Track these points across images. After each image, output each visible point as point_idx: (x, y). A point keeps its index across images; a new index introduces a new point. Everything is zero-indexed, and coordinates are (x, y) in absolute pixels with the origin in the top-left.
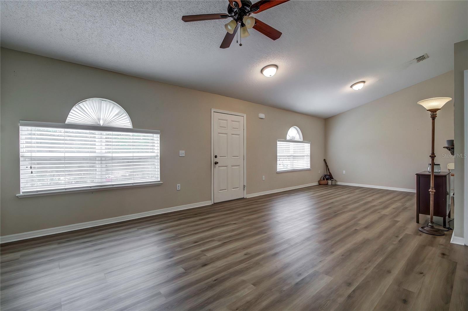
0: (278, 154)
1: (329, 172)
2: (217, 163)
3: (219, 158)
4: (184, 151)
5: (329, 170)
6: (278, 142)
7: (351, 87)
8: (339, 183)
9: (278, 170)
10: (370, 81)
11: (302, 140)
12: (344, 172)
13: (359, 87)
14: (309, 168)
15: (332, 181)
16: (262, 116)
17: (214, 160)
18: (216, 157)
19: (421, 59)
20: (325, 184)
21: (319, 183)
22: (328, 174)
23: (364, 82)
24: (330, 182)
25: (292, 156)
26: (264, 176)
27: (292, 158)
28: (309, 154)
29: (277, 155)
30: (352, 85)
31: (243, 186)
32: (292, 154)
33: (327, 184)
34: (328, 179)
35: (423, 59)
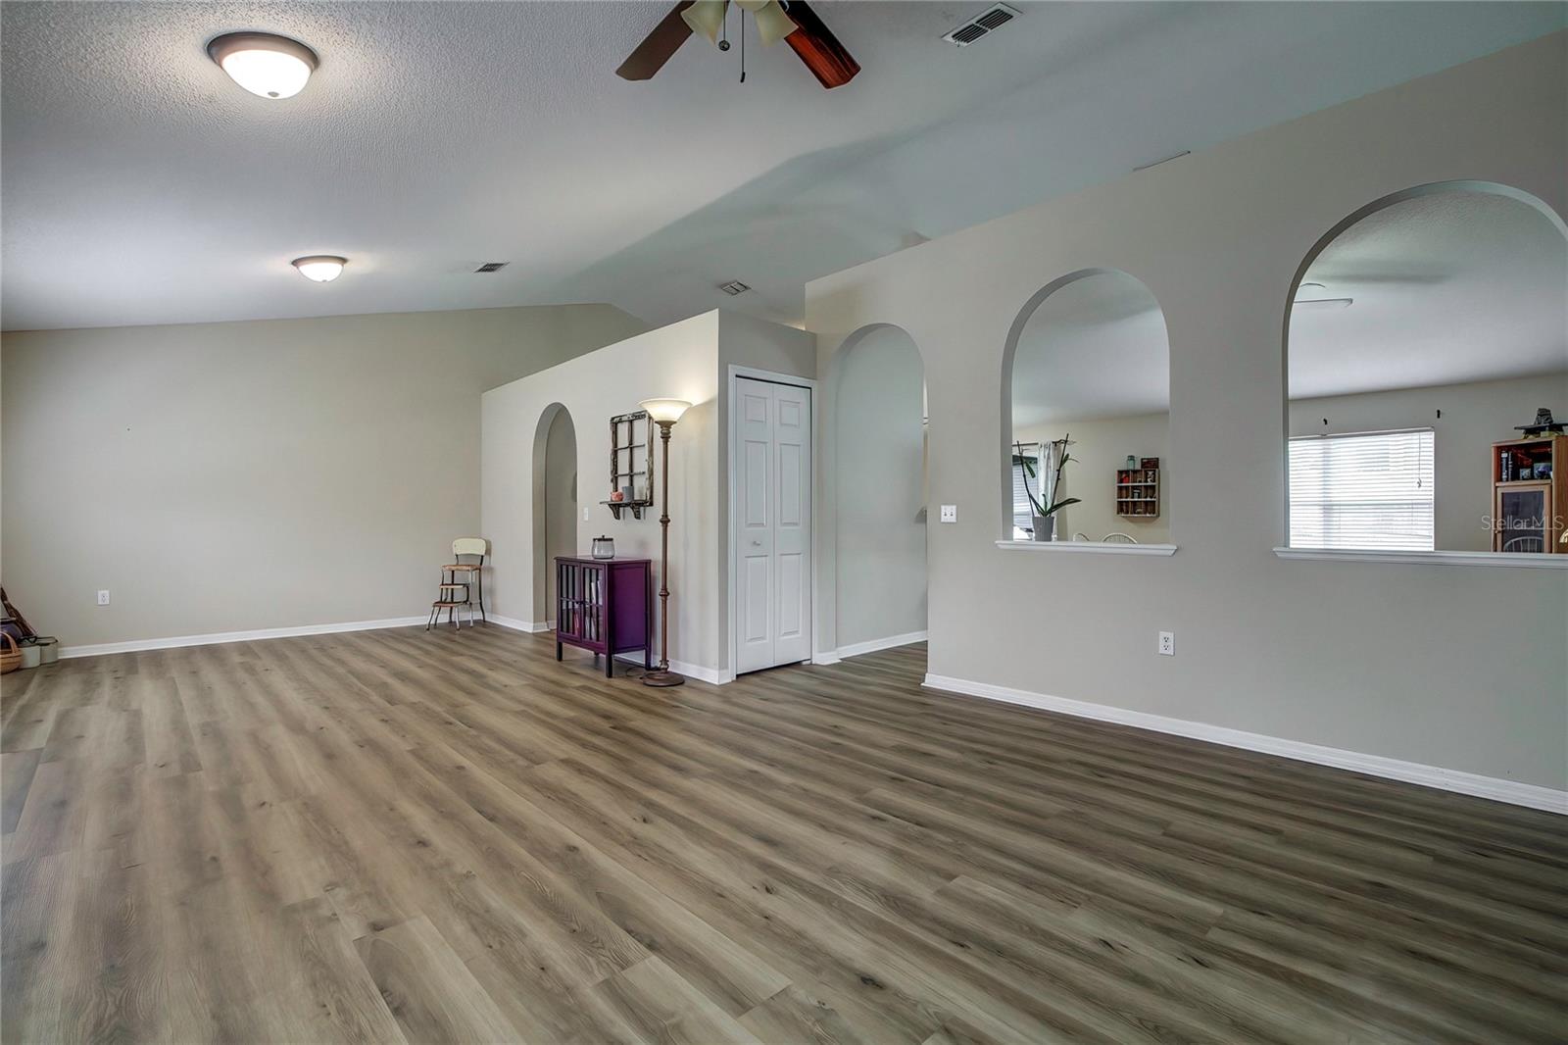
7: (295, 263)
8: (70, 653)
10: (363, 263)
12: (104, 596)
13: (319, 271)
15: (40, 645)
19: (490, 268)
20: (10, 667)
23: (343, 260)
24: (31, 655)
30: (297, 259)
33: (18, 669)
34: (19, 642)
35: (492, 270)
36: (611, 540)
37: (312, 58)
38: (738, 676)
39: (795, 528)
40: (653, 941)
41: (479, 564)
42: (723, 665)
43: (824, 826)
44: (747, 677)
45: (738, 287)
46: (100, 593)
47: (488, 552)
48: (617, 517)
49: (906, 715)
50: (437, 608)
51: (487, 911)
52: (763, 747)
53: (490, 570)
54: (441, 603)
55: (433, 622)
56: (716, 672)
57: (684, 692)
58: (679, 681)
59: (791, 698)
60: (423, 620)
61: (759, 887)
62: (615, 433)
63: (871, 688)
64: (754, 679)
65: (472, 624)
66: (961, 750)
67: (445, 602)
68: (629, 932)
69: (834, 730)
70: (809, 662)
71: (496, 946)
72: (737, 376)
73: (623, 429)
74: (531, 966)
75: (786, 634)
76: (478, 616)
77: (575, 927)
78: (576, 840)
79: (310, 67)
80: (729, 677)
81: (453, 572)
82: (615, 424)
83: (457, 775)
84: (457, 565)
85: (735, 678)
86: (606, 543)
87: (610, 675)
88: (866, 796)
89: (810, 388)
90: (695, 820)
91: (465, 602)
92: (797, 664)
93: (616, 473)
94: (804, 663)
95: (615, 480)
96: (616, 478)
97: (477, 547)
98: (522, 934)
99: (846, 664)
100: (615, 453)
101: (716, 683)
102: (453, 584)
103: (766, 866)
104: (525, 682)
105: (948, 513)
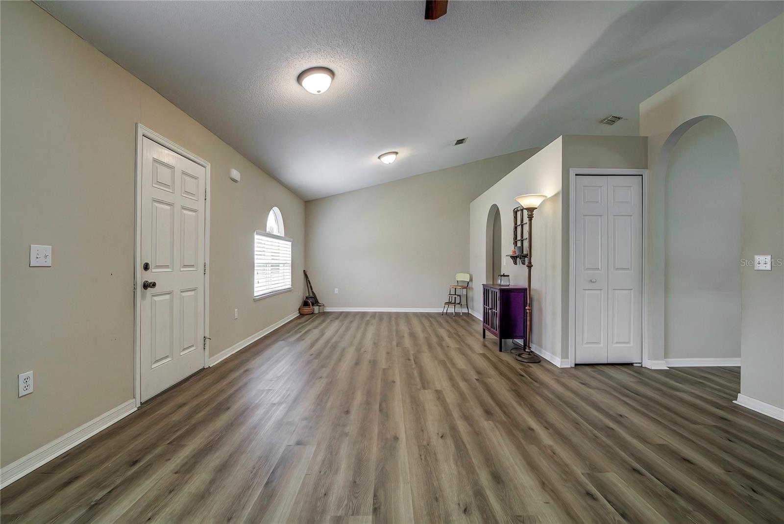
0: (256, 261)
1: (313, 292)
2: (154, 285)
3: (153, 270)
4: (51, 247)
5: (312, 289)
6: (256, 237)
7: (379, 158)
8: (328, 309)
9: (256, 294)
10: (404, 153)
11: (282, 234)
12: (336, 291)
13: (389, 160)
14: (289, 286)
15: (319, 306)
16: (235, 174)
17: (142, 277)
18: (146, 267)
19: (460, 142)
20: (309, 313)
21: (299, 313)
22: (311, 295)
23: (397, 153)
24: (316, 309)
25: (270, 265)
26: (236, 310)
27: (270, 268)
28: (288, 262)
29: (254, 263)
30: (381, 154)
31: (202, 339)
32: (270, 261)
33: (312, 313)
34: (313, 304)
35: (462, 143)
36: (508, 276)
37: (331, 72)
38: (576, 365)
39: (628, 271)
40: (379, 507)
41: (467, 286)
42: (565, 356)
43: (544, 484)
44: (584, 367)
45: (613, 120)
46: (336, 289)
47: (471, 280)
48: (515, 263)
49: (695, 423)
50: (447, 306)
51: (336, 455)
52: (553, 416)
53: (472, 289)
54: (449, 303)
55: (445, 311)
56: (559, 360)
57: (535, 369)
58: (537, 360)
59: (605, 388)
60: (440, 310)
61: (462, 506)
62: (516, 217)
63: (678, 394)
64: (589, 370)
65: (461, 314)
66: (729, 468)
67: (451, 303)
68: (375, 496)
69: (618, 419)
70: (640, 365)
71: (322, 473)
72: (576, 175)
73: (519, 214)
74: (323, 491)
75: (617, 343)
76: (465, 310)
77: (357, 481)
78: (402, 435)
79: (331, 77)
80: (569, 364)
81: (455, 289)
82: (515, 213)
83: (389, 384)
84: (458, 286)
85: (573, 366)
86: (505, 277)
87: (501, 351)
88: (599, 475)
89: (642, 175)
90: (468, 447)
91: (459, 304)
92: (629, 365)
93: (516, 239)
94: (635, 365)
95: (515, 243)
96: (516, 242)
97: (466, 278)
98: (337, 471)
99: (671, 373)
100: (516, 228)
101: (559, 367)
102: (455, 295)
103: (479, 494)
104: (457, 347)
105: (763, 262)
